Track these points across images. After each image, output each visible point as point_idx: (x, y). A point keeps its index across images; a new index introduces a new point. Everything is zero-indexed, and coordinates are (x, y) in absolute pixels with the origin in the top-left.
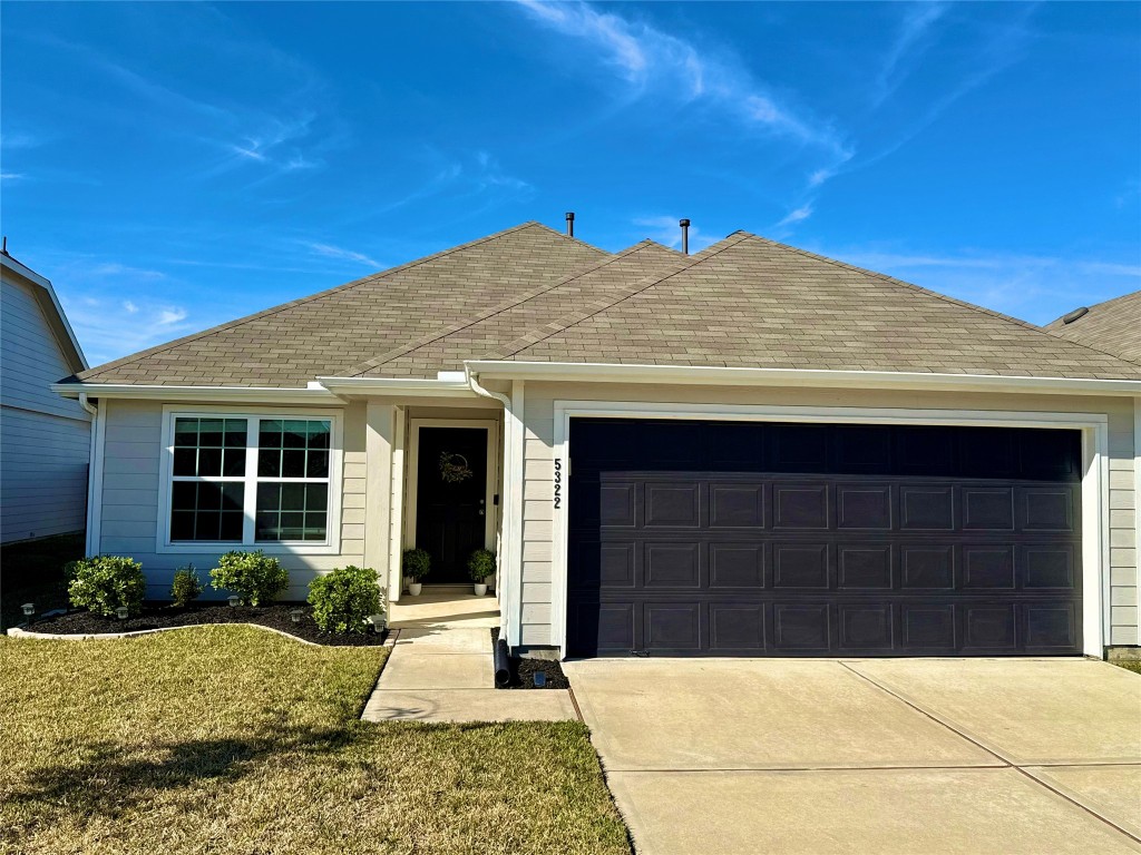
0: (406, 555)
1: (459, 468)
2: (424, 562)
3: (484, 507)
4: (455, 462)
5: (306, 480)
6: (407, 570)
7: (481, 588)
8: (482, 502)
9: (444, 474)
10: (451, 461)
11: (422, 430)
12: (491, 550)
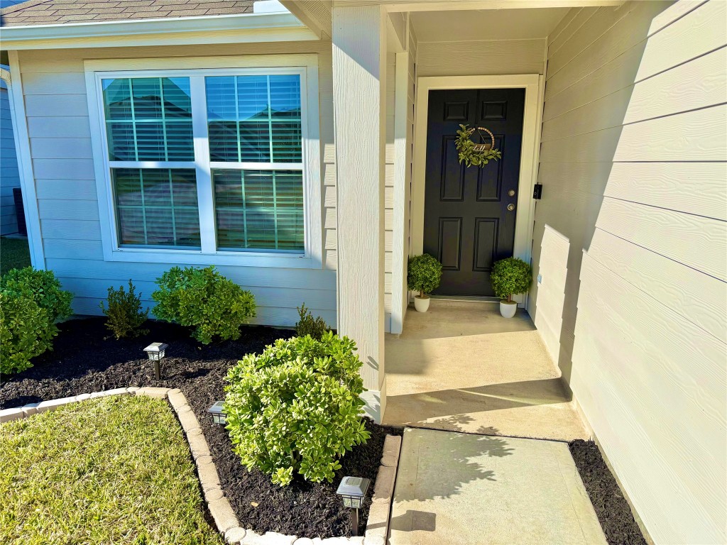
0: (411, 262)
1: (483, 147)
2: (433, 271)
3: (514, 200)
4: (480, 139)
5: (271, 166)
6: (411, 281)
7: (508, 309)
8: (512, 193)
9: (462, 156)
10: (471, 138)
11: (434, 95)
12: (526, 260)
